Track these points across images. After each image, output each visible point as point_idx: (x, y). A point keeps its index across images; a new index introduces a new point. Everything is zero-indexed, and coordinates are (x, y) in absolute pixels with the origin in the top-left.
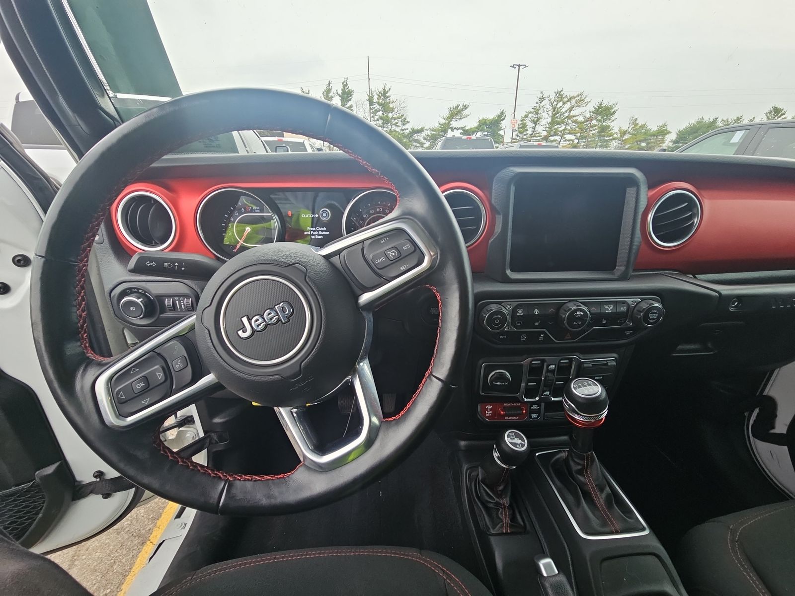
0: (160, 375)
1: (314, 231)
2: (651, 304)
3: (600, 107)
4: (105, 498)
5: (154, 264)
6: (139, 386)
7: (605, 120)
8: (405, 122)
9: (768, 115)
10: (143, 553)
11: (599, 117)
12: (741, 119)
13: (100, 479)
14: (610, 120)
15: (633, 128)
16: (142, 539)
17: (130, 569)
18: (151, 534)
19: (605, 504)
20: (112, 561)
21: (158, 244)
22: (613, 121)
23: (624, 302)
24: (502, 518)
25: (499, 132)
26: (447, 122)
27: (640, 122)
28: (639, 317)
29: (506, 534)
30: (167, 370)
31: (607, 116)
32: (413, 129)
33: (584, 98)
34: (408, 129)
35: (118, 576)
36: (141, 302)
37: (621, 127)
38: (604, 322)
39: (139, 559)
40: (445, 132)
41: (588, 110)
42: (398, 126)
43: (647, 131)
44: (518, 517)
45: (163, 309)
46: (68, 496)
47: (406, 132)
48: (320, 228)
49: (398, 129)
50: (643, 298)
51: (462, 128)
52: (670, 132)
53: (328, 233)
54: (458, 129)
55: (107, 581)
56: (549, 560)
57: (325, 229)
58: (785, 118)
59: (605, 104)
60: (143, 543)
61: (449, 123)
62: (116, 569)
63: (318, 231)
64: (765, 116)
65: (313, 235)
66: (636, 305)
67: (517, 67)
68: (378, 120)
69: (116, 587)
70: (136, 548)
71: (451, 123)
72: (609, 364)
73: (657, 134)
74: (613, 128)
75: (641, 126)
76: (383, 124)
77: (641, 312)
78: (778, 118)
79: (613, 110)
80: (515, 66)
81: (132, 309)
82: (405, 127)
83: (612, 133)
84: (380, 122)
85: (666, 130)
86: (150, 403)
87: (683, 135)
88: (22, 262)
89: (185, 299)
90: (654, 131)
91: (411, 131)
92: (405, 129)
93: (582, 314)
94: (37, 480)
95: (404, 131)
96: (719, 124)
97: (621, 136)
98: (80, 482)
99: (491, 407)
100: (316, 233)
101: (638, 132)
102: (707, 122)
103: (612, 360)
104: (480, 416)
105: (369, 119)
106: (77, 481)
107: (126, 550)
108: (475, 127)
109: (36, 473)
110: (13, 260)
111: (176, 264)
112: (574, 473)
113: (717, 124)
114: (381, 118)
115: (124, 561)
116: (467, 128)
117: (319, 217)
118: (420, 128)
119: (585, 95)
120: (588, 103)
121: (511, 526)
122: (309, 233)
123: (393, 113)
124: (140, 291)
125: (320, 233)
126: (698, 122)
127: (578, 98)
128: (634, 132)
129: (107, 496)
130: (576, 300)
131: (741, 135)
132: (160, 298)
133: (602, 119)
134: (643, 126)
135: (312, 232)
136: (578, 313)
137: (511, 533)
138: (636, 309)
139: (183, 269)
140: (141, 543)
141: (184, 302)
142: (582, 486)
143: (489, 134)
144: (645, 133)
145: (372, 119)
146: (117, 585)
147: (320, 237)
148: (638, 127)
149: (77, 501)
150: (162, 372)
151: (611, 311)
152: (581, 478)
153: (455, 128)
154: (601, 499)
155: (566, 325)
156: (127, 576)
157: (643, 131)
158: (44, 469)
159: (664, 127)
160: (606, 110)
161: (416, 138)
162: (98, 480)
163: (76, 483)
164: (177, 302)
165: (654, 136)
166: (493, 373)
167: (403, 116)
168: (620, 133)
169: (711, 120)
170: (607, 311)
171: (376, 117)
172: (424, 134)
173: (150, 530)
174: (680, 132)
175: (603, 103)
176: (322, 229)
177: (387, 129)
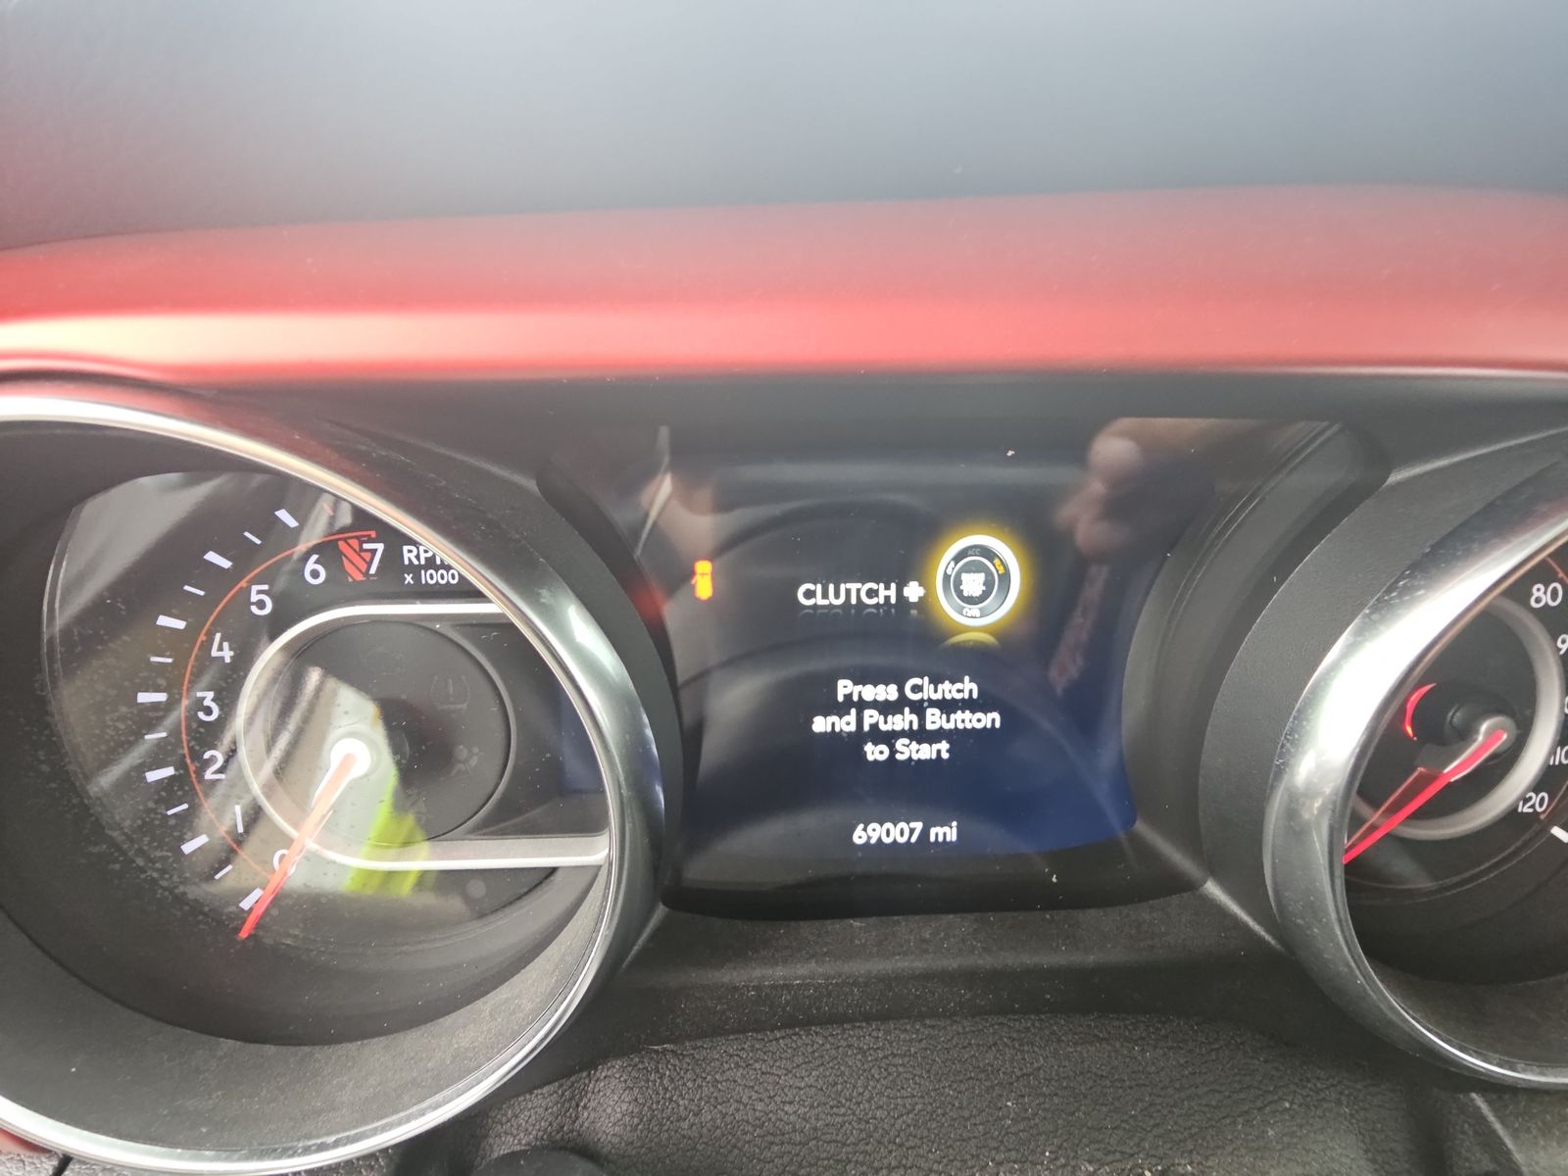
1: (887, 708)
48: (936, 681)
53: (990, 719)
57: (969, 688)
63: (919, 708)
65: (877, 736)
100: (905, 720)
117: (928, 598)
122: (846, 723)
125: (934, 719)
135: (871, 717)
147: (925, 752)
176: (948, 690)
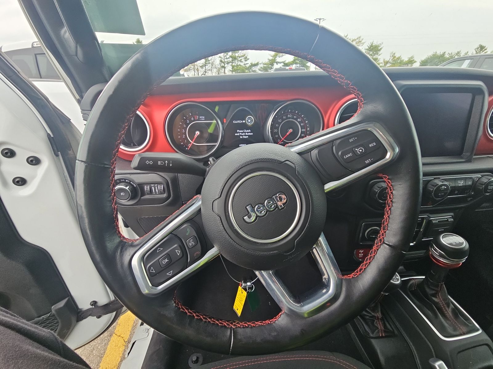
0: (178, 252)
1: (242, 133)
2: (489, 179)
3: (372, 46)
4: (98, 318)
5: (151, 163)
6: (164, 262)
7: (374, 55)
8: (246, 59)
9: (477, 50)
10: (111, 341)
11: (371, 53)
12: (460, 53)
13: (95, 306)
14: (378, 54)
15: (392, 59)
16: (110, 333)
17: (104, 352)
18: (115, 329)
19: (452, 315)
20: (92, 348)
21: (136, 146)
22: (380, 55)
23: (471, 178)
24: (377, 326)
25: (307, 64)
26: (273, 58)
27: (397, 55)
28: (481, 188)
29: (382, 337)
30: (182, 248)
31: (376, 52)
32: (252, 64)
33: (361, 40)
34: (248, 64)
35: (97, 358)
36: (129, 189)
37: (385, 58)
38: (456, 192)
39: (109, 345)
40: (272, 65)
41: (364, 48)
42: (242, 62)
43: (402, 61)
44: (388, 325)
45: (143, 194)
46: (74, 319)
47: (248, 66)
48: (246, 130)
49: (242, 64)
50: (483, 175)
51: (283, 62)
52: (416, 62)
53: (252, 134)
54: (280, 63)
55: (89, 361)
56: (441, 362)
57: (250, 131)
58: (487, 52)
59: (375, 44)
60: (110, 336)
61: (274, 59)
62: (95, 353)
63: (245, 133)
64: (475, 51)
65: (241, 135)
66: (478, 180)
67: (319, 20)
68: (229, 58)
69: (96, 365)
70: (106, 338)
71: (276, 59)
72: (449, 220)
73: (407, 63)
74: (380, 60)
75: (397, 58)
76: (232, 60)
77: (483, 185)
78: (482, 52)
79: (380, 48)
80: (317, 20)
81: (122, 194)
82: (247, 62)
83: (379, 63)
84: (231, 59)
85: (413, 60)
86: (173, 275)
87: (424, 63)
88: (34, 162)
89: (159, 186)
90: (405, 61)
91: (250, 65)
92: (247, 64)
93: (445, 187)
94: (53, 312)
95: (246, 65)
96: (447, 56)
97: (385, 65)
98: (81, 309)
99: (363, 251)
100: (244, 134)
101: (395, 62)
102: (439, 54)
103: (450, 217)
104: (355, 257)
105: (223, 58)
106: (79, 309)
107: (100, 340)
108: (291, 62)
109: (52, 307)
110: (27, 160)
111: (166, 162)
112: (429, 296)
113: (445, 56)
114: (231, 57)
115: (99, 347)
116: (286, 62)
117: (245, 122)
118: (256, 62)
119: (361, 38)
120: (363, 43)
121: (385, 332)
122: (238, 134)
123: (239, 53)
124: (127, 181)
125: (247, 134)
126: (433, 55)
127: (358, 40)
128: (393, 62)
129: (99, 317)
130: (439, 178)
131: (468, 62)
132: (141, 185)
133: (373, 54)
134: (399, 58)
135: (241, 134)
136: (443, 187)
137: (386, 337)
138: (479, 182)
139: (171, 165)
140: (110, 335)
141: (158, 188)
142: (436, 304)
143: (300, 65)
144: (400, 63)
145: (225, 57)
146: (97, 364)
147: (246, 137)
148: (395, 59)
149: (80, 322)
150: (180, 250)
151: (462, 185)
152: (434, 298)
153: (279, 62)
154: (449, 312)
155: (433, 195)
156: (103, 357)
157: (399, 61)
158: (57, 304)
159: (412, 58)
160: (375, 48)
161: (254, 70)
162: (93, 307)
163: (79, 310)
164: (153, 188)
165: (406, 64)
166: (369, 229)
167: (245, 55)
168: (384, 63)
169: (442, 53)
170: (459, 185)
171: (228, 56)
172: (259, 67)
173: (114, 326)
174: (422, 61)
175: (373, 43)
176: (248, 131)
177: (235, 64)
